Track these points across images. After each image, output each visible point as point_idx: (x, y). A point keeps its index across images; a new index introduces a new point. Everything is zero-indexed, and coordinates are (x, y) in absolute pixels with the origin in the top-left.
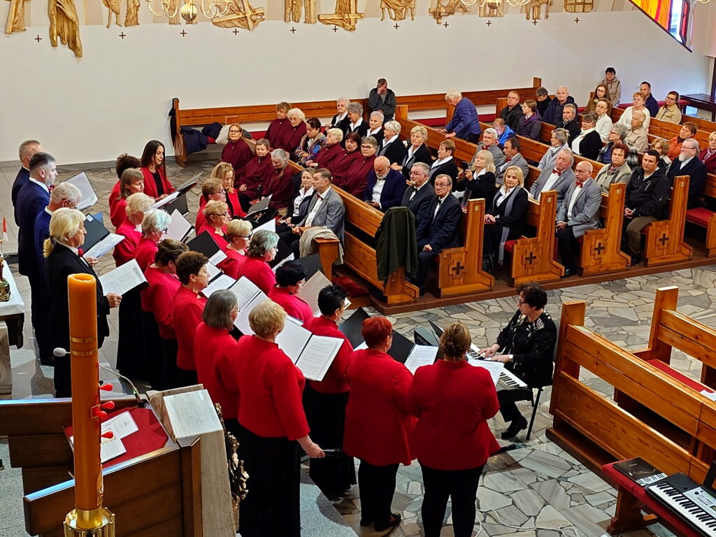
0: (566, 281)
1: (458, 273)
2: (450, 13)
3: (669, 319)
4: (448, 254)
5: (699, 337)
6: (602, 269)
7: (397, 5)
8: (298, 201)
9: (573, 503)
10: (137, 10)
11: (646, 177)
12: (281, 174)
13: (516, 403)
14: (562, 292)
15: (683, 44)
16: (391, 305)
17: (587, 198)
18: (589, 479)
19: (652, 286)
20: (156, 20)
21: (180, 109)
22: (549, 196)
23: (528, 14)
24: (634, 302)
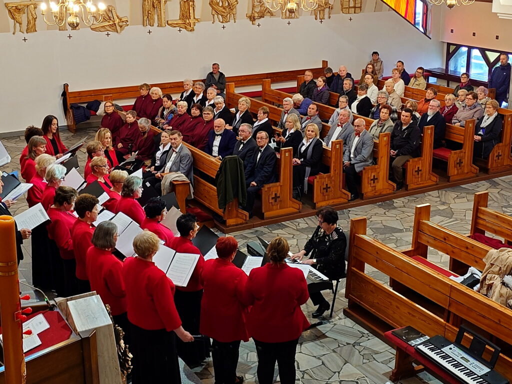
0: (352, 203)
1: (276, 201)
2: (262, 17)
3: (425, 227)
4: (268, 188)
5: (447, 238)
6: (376, 194)
7: (223, 12)
8: (158, 154)
9: (365, 361)
10: (35, 21)
11: (404, 128)
12: (146, 136)
13: (321, 292)
14: (350, 211)
15: (425, 33)
16: (229, 226)
17: (363, 144)
18: (375, 343)
19: (412, 204)
20: (49, 28)
21: (69, 91)
22: (337, 144)
23: (316, 16)
24: (399, 215)
